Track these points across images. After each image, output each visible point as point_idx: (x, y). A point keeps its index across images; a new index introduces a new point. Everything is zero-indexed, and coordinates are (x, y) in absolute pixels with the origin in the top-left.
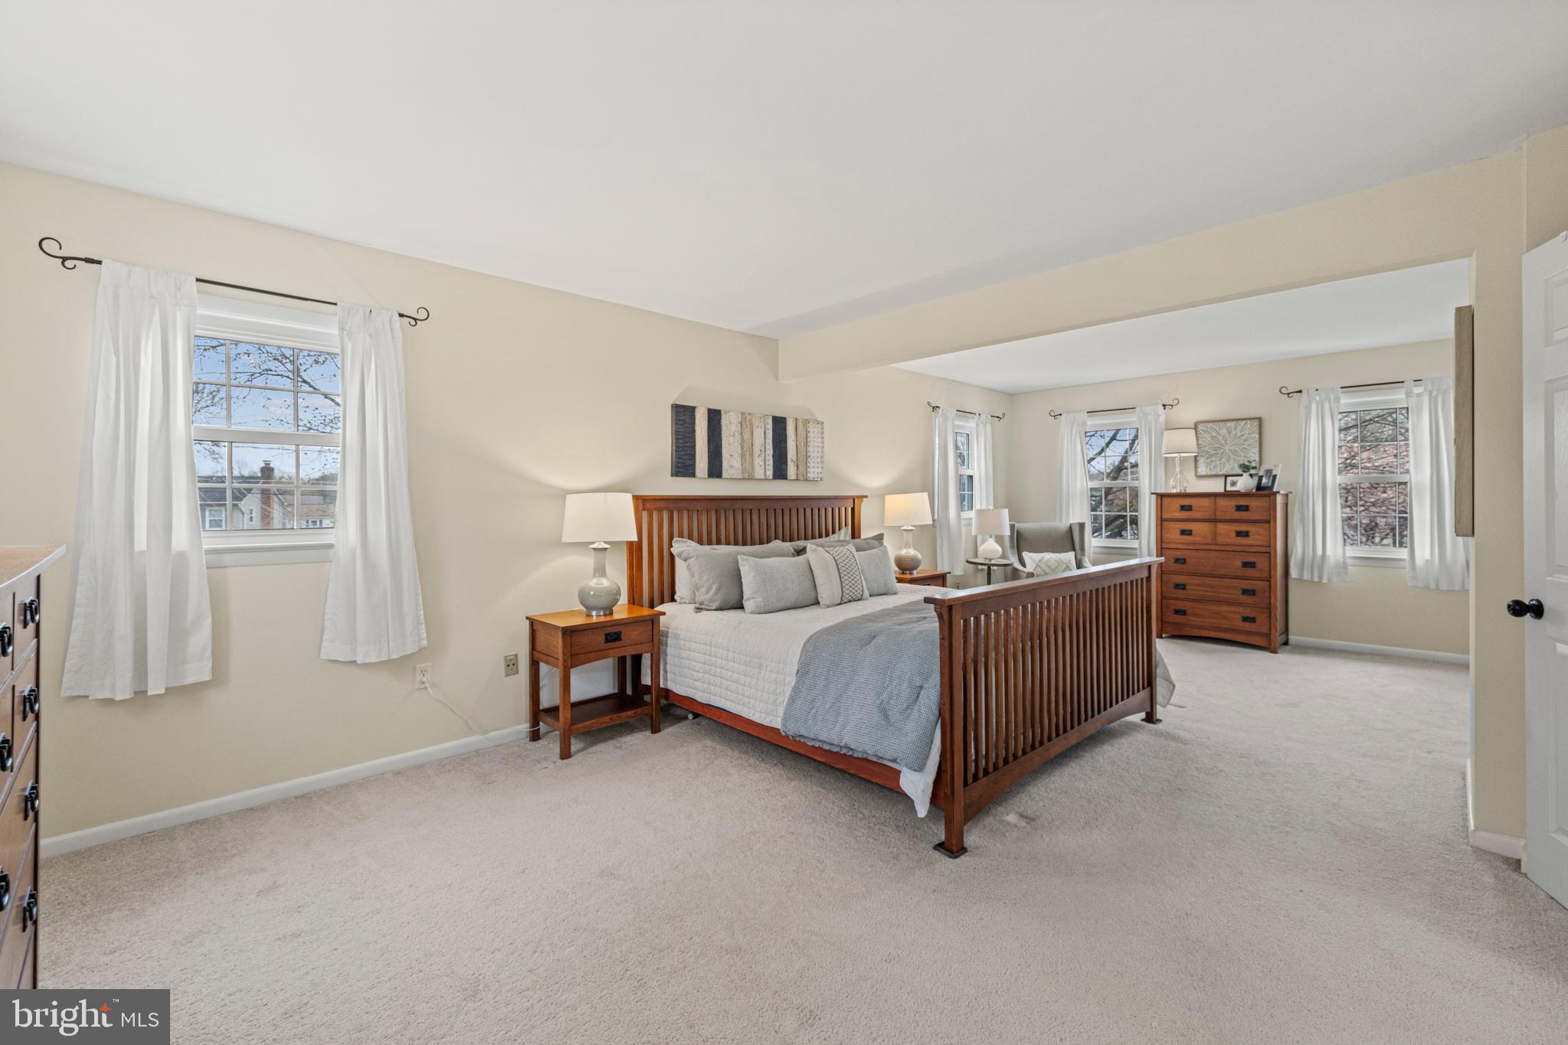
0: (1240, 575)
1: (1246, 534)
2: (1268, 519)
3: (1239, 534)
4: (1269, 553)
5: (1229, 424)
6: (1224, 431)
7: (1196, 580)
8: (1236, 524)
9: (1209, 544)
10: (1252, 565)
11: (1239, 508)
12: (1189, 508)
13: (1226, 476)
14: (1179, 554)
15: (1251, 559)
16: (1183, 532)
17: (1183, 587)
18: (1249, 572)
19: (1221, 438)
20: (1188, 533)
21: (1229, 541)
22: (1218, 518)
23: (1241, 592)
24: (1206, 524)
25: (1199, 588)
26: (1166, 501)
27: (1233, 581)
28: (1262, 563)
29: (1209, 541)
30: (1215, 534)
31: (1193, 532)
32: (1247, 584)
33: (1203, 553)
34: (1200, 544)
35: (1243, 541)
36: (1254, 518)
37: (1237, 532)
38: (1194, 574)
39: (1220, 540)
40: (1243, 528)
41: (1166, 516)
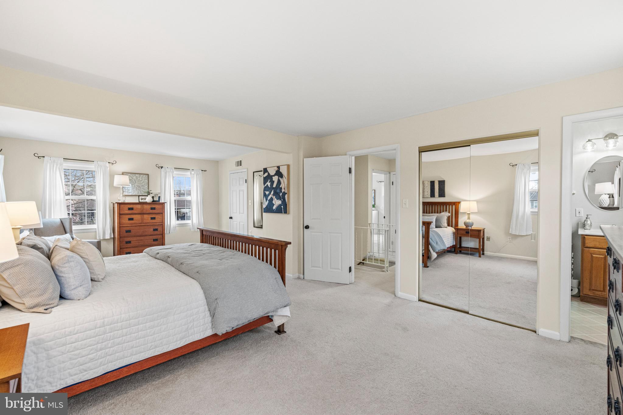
0: (152, 234)
1: (154, 218)
2: (162, 212)
3: (152, 218)
4: (163, 225)
5: (137, 175)
6: (135, 178)
7: (135, 239)
8: (151, 215)
9: (140, 223)
10: (156, 230)
11: (152, 209)
12: (132, 209)
13: (139, 196)
14: (128, 229)
15: (156, 227)
16: (130, 219)
17: (130, 242)
18: (156, 232)
19: (133, 180)
20: (132, 219)
21: (148, 221)
22: (144, 213)
23: (153, 240)
24: (140, 215)
25: (136, 242)
26: (122, 206)
27: (150, 237)
28: (160, 229)
29: (140, 222)
30: (142, 219)
31: (134, 219)
32: (155, 237)
33: (138, 227)
34: (137, 224)
35: (153, 221)
36: (157, 212)
37: (151, 218)
38: (135, 236)
39: (145, 221)
40: (153, 216)
41: (121, 213)
